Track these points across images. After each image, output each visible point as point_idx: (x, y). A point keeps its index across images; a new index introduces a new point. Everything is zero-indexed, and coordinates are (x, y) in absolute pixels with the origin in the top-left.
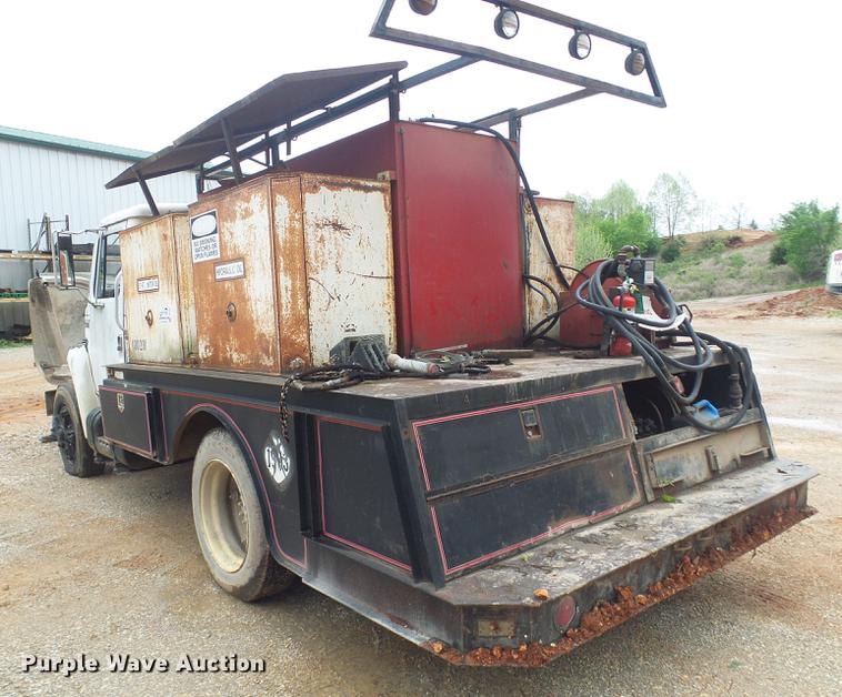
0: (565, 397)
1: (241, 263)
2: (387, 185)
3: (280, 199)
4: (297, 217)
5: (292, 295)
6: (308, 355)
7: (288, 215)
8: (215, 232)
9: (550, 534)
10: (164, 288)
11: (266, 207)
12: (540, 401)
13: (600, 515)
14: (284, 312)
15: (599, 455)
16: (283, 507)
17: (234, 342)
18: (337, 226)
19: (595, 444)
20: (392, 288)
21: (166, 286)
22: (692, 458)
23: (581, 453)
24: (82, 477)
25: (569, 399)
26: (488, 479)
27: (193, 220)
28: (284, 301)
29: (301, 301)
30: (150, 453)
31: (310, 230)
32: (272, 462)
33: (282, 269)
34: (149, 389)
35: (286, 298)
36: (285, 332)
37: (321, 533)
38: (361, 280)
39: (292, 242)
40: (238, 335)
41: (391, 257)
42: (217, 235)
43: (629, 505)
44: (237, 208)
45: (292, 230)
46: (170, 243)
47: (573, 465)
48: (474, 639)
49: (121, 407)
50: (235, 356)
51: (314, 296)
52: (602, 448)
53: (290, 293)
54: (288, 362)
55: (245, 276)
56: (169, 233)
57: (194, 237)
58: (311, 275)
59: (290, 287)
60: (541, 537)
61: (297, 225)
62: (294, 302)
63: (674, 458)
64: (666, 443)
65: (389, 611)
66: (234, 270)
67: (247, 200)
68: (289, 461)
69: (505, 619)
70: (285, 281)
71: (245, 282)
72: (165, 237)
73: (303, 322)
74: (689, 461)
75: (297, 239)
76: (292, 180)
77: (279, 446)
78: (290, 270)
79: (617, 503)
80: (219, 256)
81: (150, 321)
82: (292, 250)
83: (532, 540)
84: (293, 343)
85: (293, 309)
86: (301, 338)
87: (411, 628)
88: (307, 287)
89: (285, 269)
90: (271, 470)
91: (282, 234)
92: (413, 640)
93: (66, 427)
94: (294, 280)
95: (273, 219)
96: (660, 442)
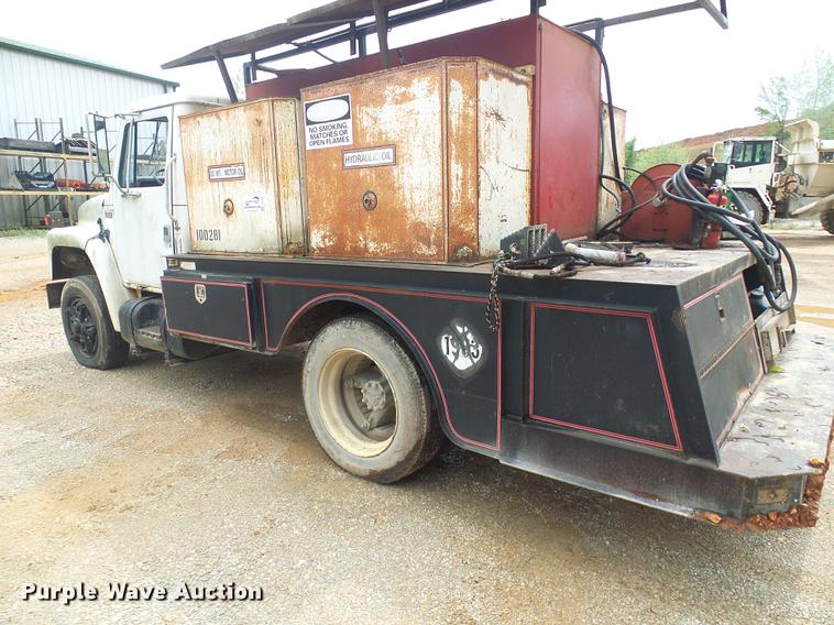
1: (391, 151)
2: (530, 79)
3: (455, 84)
4: (471, 103)
5: (462, 184)
6: (475, 244)
7: (462, 101)
8: (347, 116)
10: (253, 175)
11: (436, 92)
12: (720, 288)
13: (752, 386)
14: (453, 201)
16: (464, 393)
17: (370, 230)
18: (499, 117)
20: (528, 181)
21: (257, 174)
24: (104, 370)
27: (308, 106)
28: (454, 189)
29: (471, 190)
30: (250, 345)
31: (482, 118)
32: (452, 349)
33: (453, 157)
34: (249, 280)
35: (455, 187)
36: (454, 220)
37: (526, 416)
38: (510, 171)
39: (465, 130)
40: (377, 223)
41: (529, 151)
42: (349, 122)
43: (760, 376)
44: (387, 92)
45: (465, 117)
46: (266, 128)
48: (752, 507)
49: (201, 298)
50: (372, 246)
51: (482, 186)
53: (460, 181)
54: (455, 251)
55: (395, 162)
56: (266, 118)
57: (309, 123)
58: (481, 164)
59: (460, 176)
61: (471, 112)
62: (465, 192)
65: (629, 487)
66: (377, 157)
67: (407, 84)
68: (480, 348)
69: (780, 488)
70: (456, 169)
71: (396, 171)
72: (259, 123)
73: (473, 211)
75: (470, 126)
76: (468, 65)
77: (465, 334)
78: (462, 158)
79: (756, 376)
80: (351, 142)
81: (229, 211)
82: (464, 136)
84: (461, 232)
85: (462, 198)
86: (469, 228)
87: (664, 500)
88: (478, 176)
89: (457, 157)
90: (451, 358)
91: (455, 120)
92: (676, 512)
93: (82, 320)
94: (465, 168)
95: (445, 104)
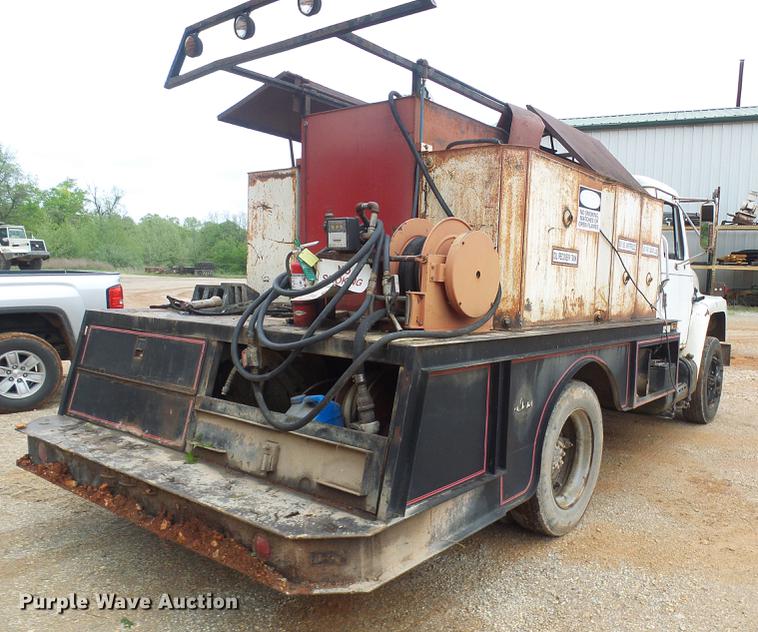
0: (167, 337)
9: (117, 426)
12: (150, 335)
13: (149, 436)
15: (167, 391)
18: (265, 207)
19: (170, 382)
22: (246, 441)
23: (156, 383)
25: (168, 340)
26: (102, 371)
38: (276, 245)
41: (295, 227)
43: (172, 443)
47: (148, 389)
51: (249, 256)
52: (172, 387)
58: (248, 241)
60: (112, 424)
63: (227, 429)
64: (224, 411)
74: (241, 443)
79: (164, 436)
83: (106, 422)
96: (219, 408)
